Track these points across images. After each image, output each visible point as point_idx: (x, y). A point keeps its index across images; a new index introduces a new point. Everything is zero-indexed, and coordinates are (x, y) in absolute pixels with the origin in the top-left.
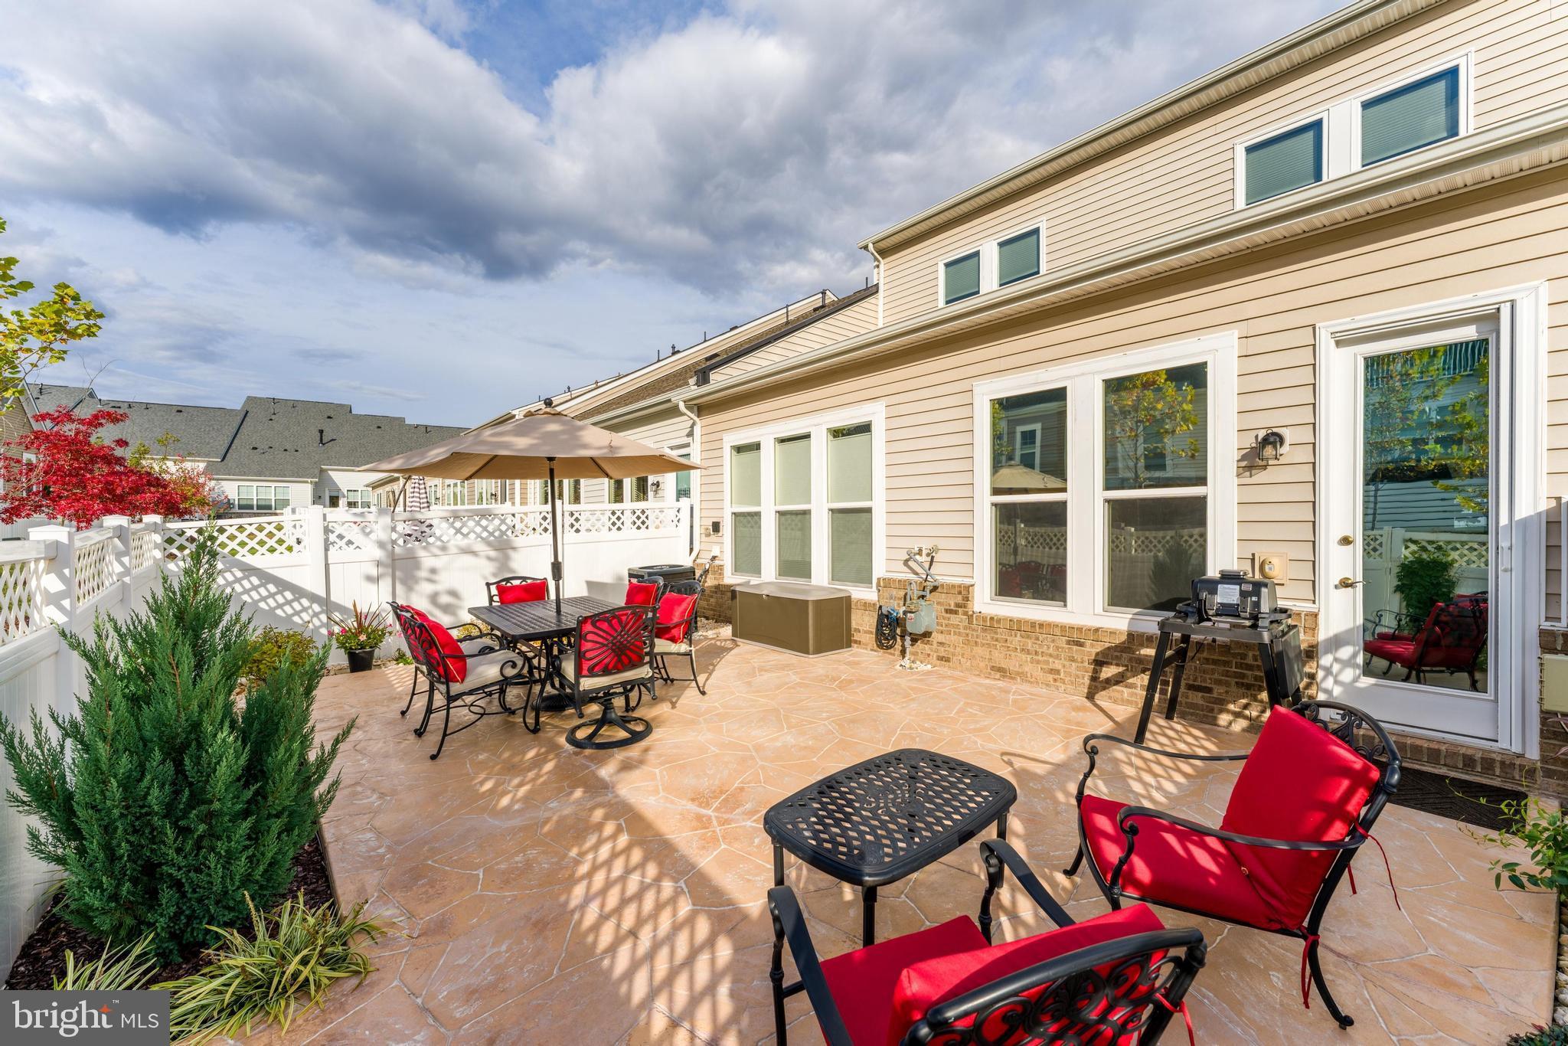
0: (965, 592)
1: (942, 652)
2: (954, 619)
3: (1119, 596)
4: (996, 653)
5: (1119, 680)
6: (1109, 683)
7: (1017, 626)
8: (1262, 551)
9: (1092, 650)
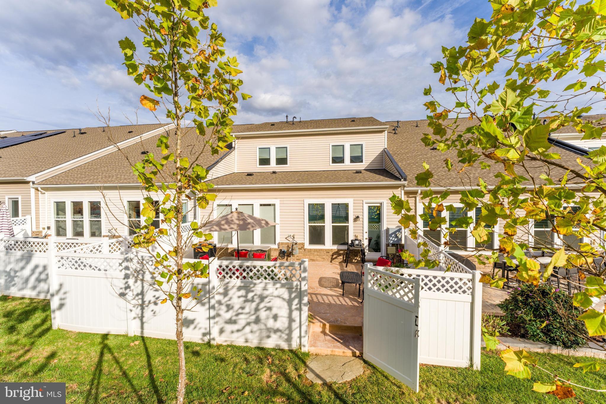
0: (303, 244)
1: (298, 258)
2: (301, 251)
3: (334, 243)
4: (311, 257)
5: (336, 258)
6: (334, 259)
7: (316, 250)
8: (357, 234)
9: (331, 253)
